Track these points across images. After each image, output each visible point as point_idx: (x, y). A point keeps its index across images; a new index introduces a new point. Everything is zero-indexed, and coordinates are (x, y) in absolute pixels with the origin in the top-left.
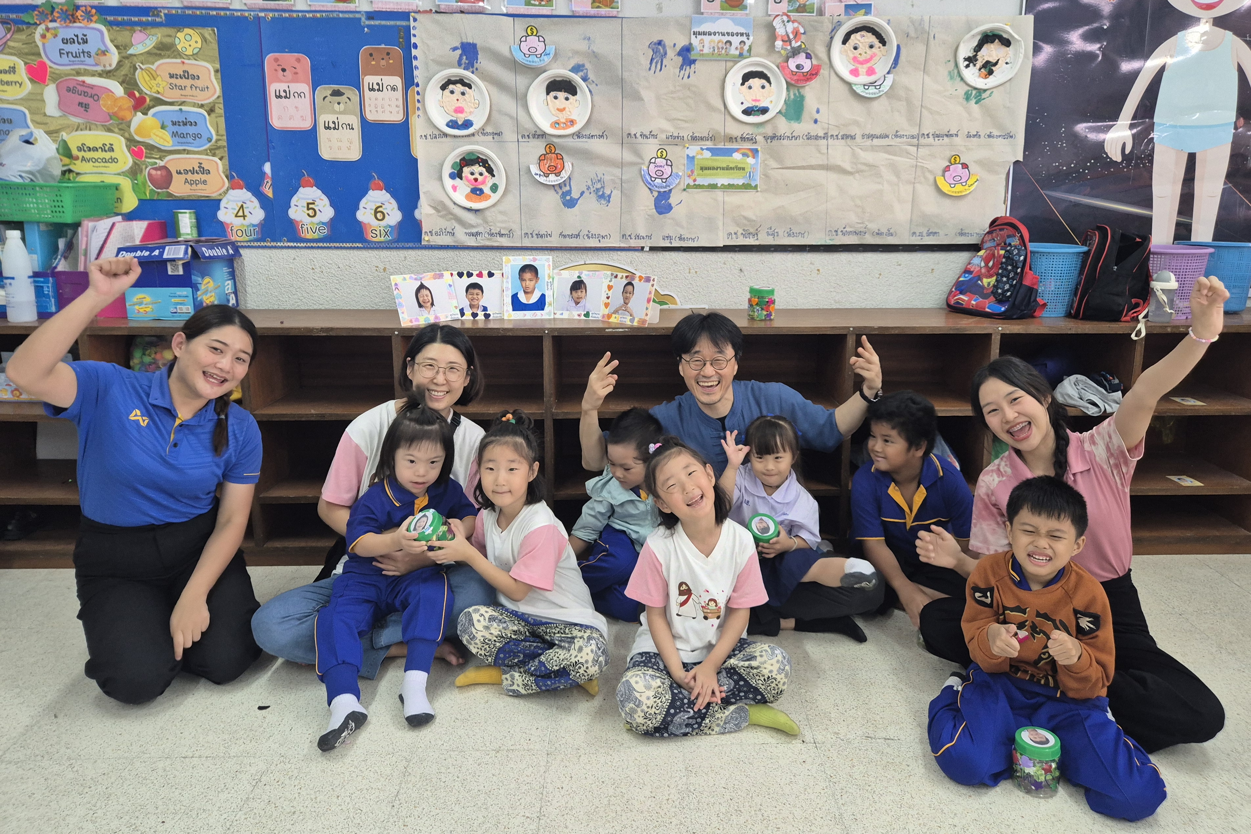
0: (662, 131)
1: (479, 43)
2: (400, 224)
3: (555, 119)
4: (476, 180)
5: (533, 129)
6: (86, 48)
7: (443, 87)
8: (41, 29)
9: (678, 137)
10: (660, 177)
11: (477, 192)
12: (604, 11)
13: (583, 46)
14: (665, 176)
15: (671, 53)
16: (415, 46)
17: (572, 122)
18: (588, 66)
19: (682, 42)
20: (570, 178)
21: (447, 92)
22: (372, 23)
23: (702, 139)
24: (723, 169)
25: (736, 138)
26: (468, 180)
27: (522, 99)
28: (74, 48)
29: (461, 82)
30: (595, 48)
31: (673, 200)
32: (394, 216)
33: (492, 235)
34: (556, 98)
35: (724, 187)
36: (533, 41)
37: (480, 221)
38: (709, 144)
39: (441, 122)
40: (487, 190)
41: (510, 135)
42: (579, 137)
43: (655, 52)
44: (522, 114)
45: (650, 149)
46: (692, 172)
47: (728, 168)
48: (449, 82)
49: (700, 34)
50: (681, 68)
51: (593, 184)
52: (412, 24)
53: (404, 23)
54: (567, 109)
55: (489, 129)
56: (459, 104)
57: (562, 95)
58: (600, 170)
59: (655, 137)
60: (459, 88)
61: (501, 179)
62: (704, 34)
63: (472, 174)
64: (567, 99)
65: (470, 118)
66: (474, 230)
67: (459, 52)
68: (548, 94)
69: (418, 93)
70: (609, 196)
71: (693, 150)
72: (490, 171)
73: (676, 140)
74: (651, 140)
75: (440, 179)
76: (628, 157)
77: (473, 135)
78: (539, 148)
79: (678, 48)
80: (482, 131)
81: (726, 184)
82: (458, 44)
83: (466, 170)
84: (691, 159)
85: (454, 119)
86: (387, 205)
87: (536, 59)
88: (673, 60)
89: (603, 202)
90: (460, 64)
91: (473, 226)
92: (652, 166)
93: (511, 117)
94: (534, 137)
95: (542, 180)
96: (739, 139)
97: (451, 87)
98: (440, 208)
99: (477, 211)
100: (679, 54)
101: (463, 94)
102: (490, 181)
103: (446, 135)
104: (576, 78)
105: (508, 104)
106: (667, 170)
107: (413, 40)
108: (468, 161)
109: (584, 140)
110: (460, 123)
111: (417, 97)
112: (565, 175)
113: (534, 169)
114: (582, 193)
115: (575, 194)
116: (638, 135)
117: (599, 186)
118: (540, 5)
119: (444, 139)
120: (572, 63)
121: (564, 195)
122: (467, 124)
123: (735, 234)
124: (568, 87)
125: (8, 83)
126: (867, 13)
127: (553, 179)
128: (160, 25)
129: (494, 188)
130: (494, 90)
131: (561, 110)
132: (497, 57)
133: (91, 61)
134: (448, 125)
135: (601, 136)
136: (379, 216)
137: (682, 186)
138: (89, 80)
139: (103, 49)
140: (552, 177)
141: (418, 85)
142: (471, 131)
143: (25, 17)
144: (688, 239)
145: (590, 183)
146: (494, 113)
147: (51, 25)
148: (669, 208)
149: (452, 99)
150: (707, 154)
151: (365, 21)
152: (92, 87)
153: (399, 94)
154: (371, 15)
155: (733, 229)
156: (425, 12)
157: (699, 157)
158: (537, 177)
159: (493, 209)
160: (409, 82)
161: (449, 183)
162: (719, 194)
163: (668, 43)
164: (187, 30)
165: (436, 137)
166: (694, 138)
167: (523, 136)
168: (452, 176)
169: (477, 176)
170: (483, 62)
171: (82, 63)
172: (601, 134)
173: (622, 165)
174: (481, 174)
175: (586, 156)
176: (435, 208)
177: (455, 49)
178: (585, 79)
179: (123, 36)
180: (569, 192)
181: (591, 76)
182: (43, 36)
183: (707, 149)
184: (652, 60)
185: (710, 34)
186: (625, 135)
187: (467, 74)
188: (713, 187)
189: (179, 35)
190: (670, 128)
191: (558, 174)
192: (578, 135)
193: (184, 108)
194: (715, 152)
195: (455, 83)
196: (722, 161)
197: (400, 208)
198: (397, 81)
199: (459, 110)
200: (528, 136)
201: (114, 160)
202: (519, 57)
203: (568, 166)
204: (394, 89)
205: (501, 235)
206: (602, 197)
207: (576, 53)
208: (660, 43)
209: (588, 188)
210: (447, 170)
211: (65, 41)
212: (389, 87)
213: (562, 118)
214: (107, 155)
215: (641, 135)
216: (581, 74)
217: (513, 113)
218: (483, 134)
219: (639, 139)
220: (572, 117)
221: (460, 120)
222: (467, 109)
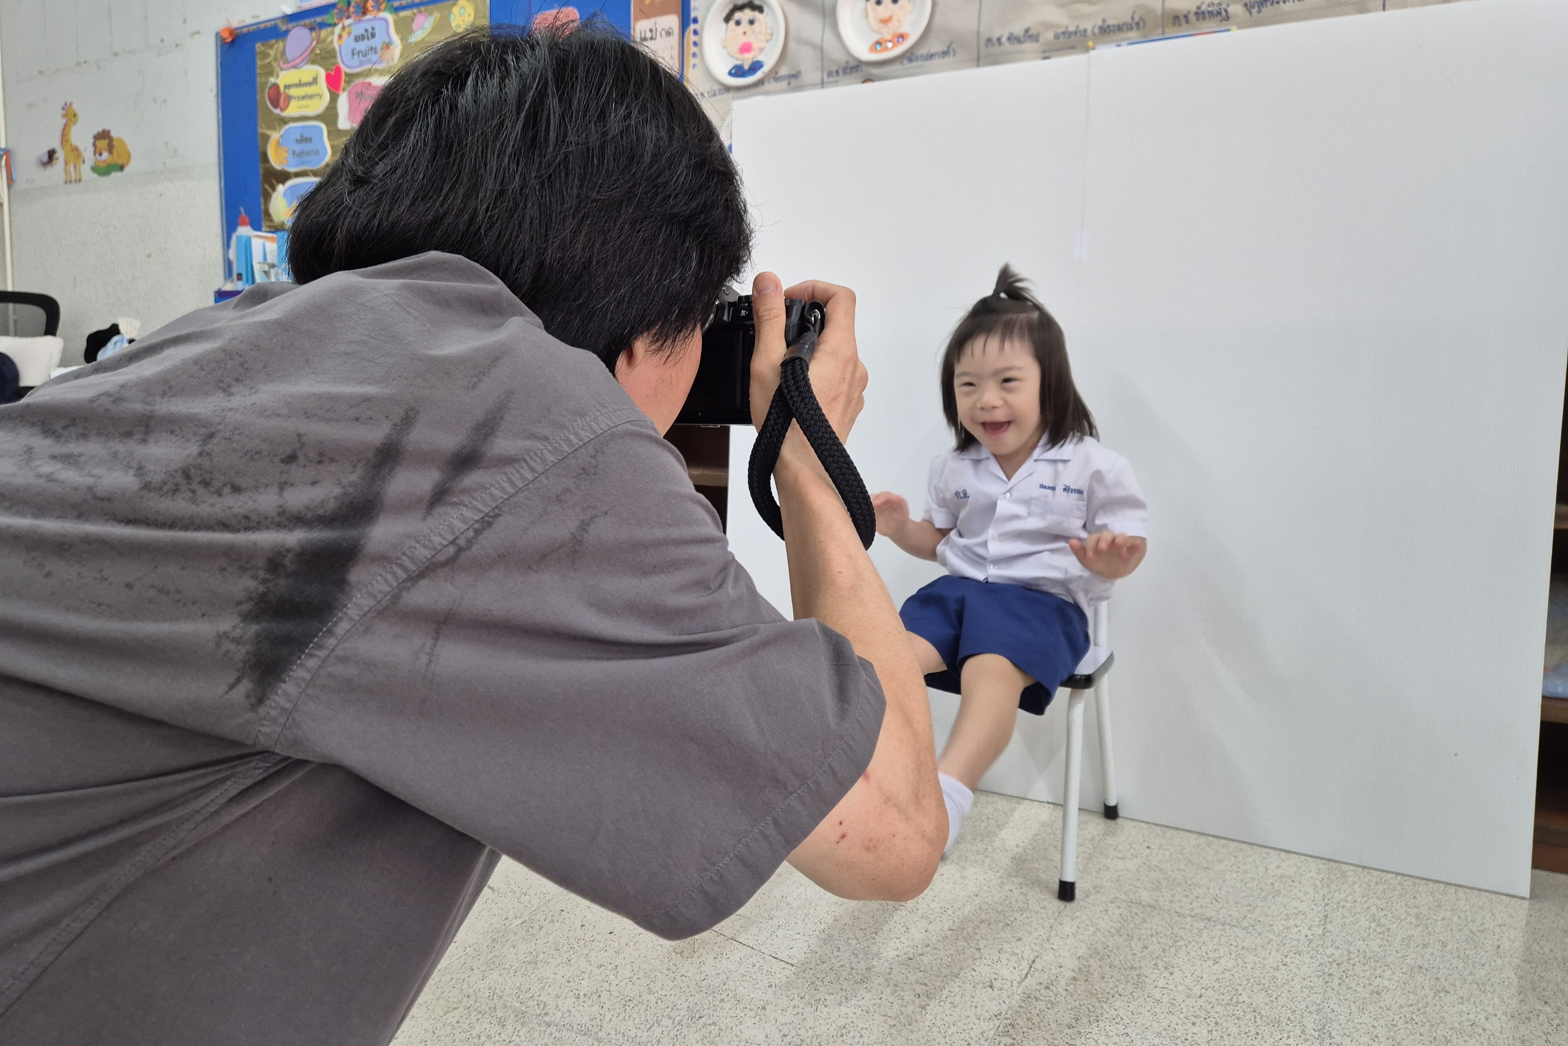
0: (1047, 26)
3: (876, 37)
5: (844, 60)
6: (372, 42)
7: (727, 19)
8: (337, 30)
9: (1075, 33)
21: (731, 23)
23: (1118, 27)
25: (1186, 17)
27: (828, 14)
28: (363, 45)
29: (750, 4)
34: (879, 3)
38: (1134, 36)
39: (722, 72)
42: (910, 60)
44: (829, 37)
48: (736, 9)
54: (895, 18)
55: (784, 71)
56: (744, 40)
59: (1035, 38)
64: (895, 2)
65: (760, 58)
69: (695, 32)
74: (1028, 45)
80: (774, 75)
93: (810, 44)
94: (845, 73)
96: (1192, 17)
97: (738, 15)
101: (751, 22)
105: (811, 26)
109: (919, 63)
110: (746, 67)
111: (693, 38)
116: (1004, 40)
122: (756, 66)
125: (311, 97)
128: (438, 2)
131: (885, 21)
134: (730, 74)
135: (945, 53)
139: (387, 41)
141: (695, 21)
142: (759, 75)
143: (327, 18)
146: (792, 45)
147: (347, 22)
149: (737, 33)
153: (675, 39)
160: (686, 20)
164: (462, 2)
165: (715, 95)
166: (1104, 30)
167: (830, 74)
171: (369, 61)
172: (945, 49)
179: (407, 21)
182: (340, 37)
186: (982, 43)
189: (455, 9)
192: (910, 57)
195: (742, 8)
198: (672, 21)
199: (746, 48)
200: (837, 72)
204: (669, 34)
211: (357, 39)
212: (663, 33)
213: (887, 33)
215: (1009, 39)
217: (818, 41)
218: (777, 79)
219: (1007, 46)
220: (903, 30)
221: (747, 60)
222: (756, 45)
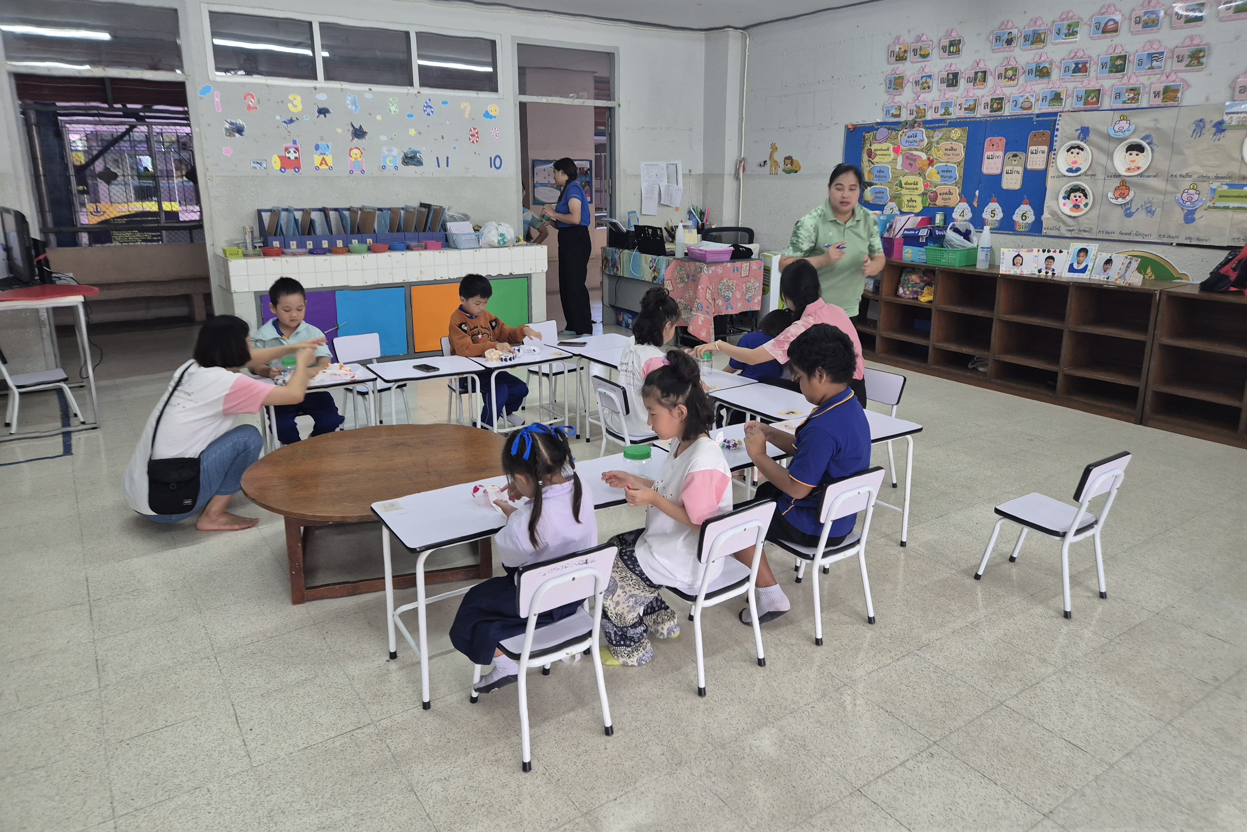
0: (1195, 173)
1: (1091, 126)
2: (1034, 223)
3: (1128, 166)
4: (1077, 200)
5: (1114, 172)
6: (915, 139)
7: (1068, 151)
8: (900, 133)
9: (1206, 177)
10: (1190, 201)
11: (1076, 207)
12: (1170, 103)
13: (1151, 124)
14: (1193, 200)
15: (1209, 126)
16: (1057, 130)
17: (1138, 168)
18: (1153, 136)
19: (1217, 119)
20: (1131, 200)
21: (1070, 153)
22: (1038, 119)
23: (1222, 178)
24: (1235, 197)
26: (1072, 200)
27: (1110, 155)
28: (911, 139)
29: (1079, 147)
30: (1158, 125)
31: (1197, 216)
32: (1031, 218)
33: (1080, 231)
34: (1131, 154)
35: (1234, 208)
36: (1124, 124)
37: (1075, 223)
38: (1228, 181)
39: (1063, 170)
40: (1082, 206)
41: (1100, 176)
43: (1197, 126)
44: (1109, 163)
45: (1186, 183)
46: (1213, 198)
47: (1239, 197)
48: (1072, 147)
49: (1230, 113)
50: (1215, 134)
51: (1145, 204)
52: (1058, 118)
53: (1054, 118)
54: (1136, 161)
55: (1089, 173)
56: (1075, 159)
57: (1134, 153)
58: (1150, 196)
59: (1190, 177)
60: (1077, 150)
62: (1234, 113)
63: (1075, 197)
64: (1137, 155)
65: (1080, 167)
66: (1071, 228)
67: (1079, 131)
68: (1127, 152)
69: (1055, 154)
70: (1154, 212)
71: (1215, 185)
73: (1204, 178)
74: (1188, 179)
75: (1057, 199)
76: (1170, 188)
77: (1080, 175)
78: (1117, 183)
79: (1213, 123)
80: (1085, 174)
81: (1236, 206)
82: (1079, 128)
83: (1072, 195)
84: (1213, 190)
85: (1071, 167)
86: (1028, 213)
87: (1121, 134)
88: (1209, 130)
89: (1150, 215)
90: (1079, 138)
91: (1070, 226)
92: (1185, 194)
93: (1103, 166)
94: (1114, 177)
95: (1113, 201)
97: (1072, 150)
98: (1054, 214)
99: (1074, 217)
100: (1214, 126)
101: (1078, 154)
102: (1084, 201)
103: (1065, 176)
105: (1102, 158)
106: (1196, 197)
107: (1057, 127)
108: (1076, 189)
109: (1144, 178)
110: (1074, 169)
111: (1053, 156)
112: (1128, 199)
113: (1110, 195)
114: (1138, 209)
115: (1133, 210)
116: (1178, 176)
117: (1149, 205)
118: (1131, 103)
119: (1064, 178)
120: (1143, 135)
121: (1126, 210)
122: (1078, 170)
123: (1238, 239)
124: (1139, 148)
125: (886, 155)
128: (946, 127)
129: (1086, 205)
130: (1095, 151)
131: (1133, 161)
132: (1099, 133)
133: (916, 144)
134: (1067, 171)
135: (1155, 176)
136: (1024, 218)
137: (1204, 207)
138: (915, 153)
139: (922, 139)
140: (1120, 200)
141: (1055, 150)
142: (1079, 173)
143: (896, 127)
144: (1203, 240)
145: (1143, 203)
146: (1093, 163)
147: (905, 130)
148: (1193, 220)
149: (1071, 157)
150: (1225, 187)
151: (1035, 119)
152: (915, 156)
153: (1045, 155)
154: (1038, 116)
155: (1236, 235)
156: (1066, 112)
157: (1219, 189)
158: (1111, 200)
160: (1051, 149)
161: (1061, 201)
162: (1230, 213)
163: (1207, 120)
164: (956, 129)
166: (1217, 178)
167: (1108, 176)
168: (1064, 198)
169: (1077, 198)
170: (1092, 137)
171: (913, 145)
173: (1165, 193)
174: (1080, 197)
175: (1145, 188)
176: (1051, 215)
177: (1077, 130)
179: (931, 132)
180: (1130, 208)
181: (1155, 141)
182: (901, 136)
183: (1226, 184)
184: (1195, 130)
185: (1237, 113)
186: (1170, 176)
188: (1227, 208)
189: (953, 131)
190: (1202, 171)
191: (1124, 198)
192: (1141, 175)
193: (948, 164)
194: (1231, 186)
195: (1074, 148)
196: (1236, 192)
197: (1034, 215)
198: (1045, 148)
199: (1075, 162)
200: (1111, 177)
201: (917, 189)
202: (1112, 133)
203: (1132, 193)
204: (1043, 152)
205: (1085, 231)
206: (1150, 212)
207: (1147, 128)
208: (1201, 120)
209: (1142, 206)
211: (908, 137)
212: (1041, 152)
213: (1133, 166)
214: (915, 187)
215: (1180, 176)
217: (1104, 164)
218: (1086, 175)
219: (1179, 178)
220: (1139, 165)
221: (1075, 167)
222: (1079, 162)
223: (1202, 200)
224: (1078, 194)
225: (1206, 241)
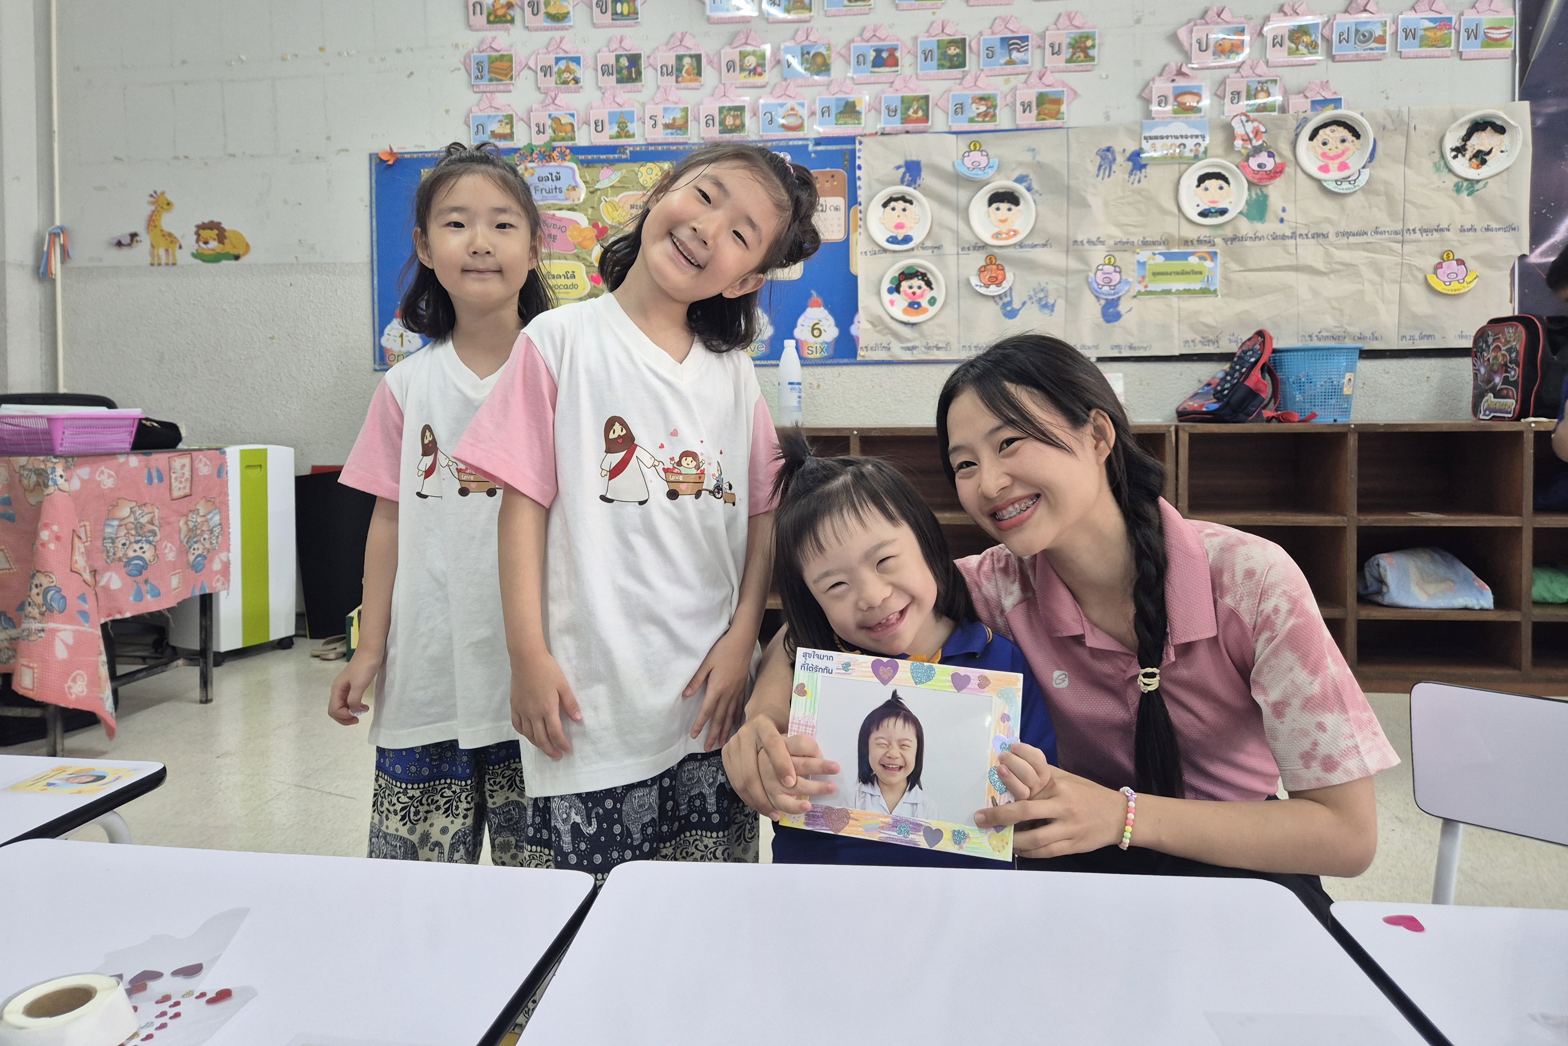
0: (1110, 237)
1: (924, 160)
2: (837, 341)
3: (996, 230)
4: (914, 293)
5: (974, 241)
6: (558, 184)
7: (885, 205)
9: (1127, 243)
10: (1108, 283)
11: (914, 306)
12: (1050, 122)
13: (1028, 157)
14: (1113, 283)
15: (1120, 159)
16: (860, 168)
17: (1016, 233)
18: (1032, 176)
19: (1132, 147)
20: (1011, 289)
21: (888, 209)
22: (819, 148)
23: (1154, 243)
24: (1178, 273)
25: (1192, 242)
26: (906, 294)
27: (963, 213)
28: (549, 186)
29: (903, 199)
30: (1039, 158)
31: (1122, 308)
32: (831, 332)
33: (929, 348)
34: (998, 209)
35: (1178, 292)
36: (976, 156)
37: (916, 335)
38: (1162, 249)
39: (881, 238)
40: (924, 303)
41: (950, 248)
42: (1021, 247)
43: (1103, 158)
44: (962, 227)
45: (1097, 255)
46: (1144, 277)
47: (1183, 273)
48: (891, 200)
49: (1151, 138)
50: (1131, 174)
51: (1036, 293)
52: (858, 146)
53: (849, 147)
54: (1009, 220)
55: (928, 244)
56: (899, 221)
57: (1004, 206)
58: (1043, 279)
59: (1103, 243)
60: (900, 205)
61: (939, 292)
62: (1156, 138)
64: (1010, 210)
65: (910, 233)
66: (910, 345)
67: (903, 170)
68: (990, 204)
69: (861, 212)
70: (1053, 305)
71: (1144, 255)
72: (929, 284)
73: (1124, 246)
74: (1099, 247)
75: (879, 294)
76: (1074, 264)
77: (913, 249)
78: (978, 259)
79: (1128, 154)
80: (922, 246)
81: (1181, 289)
82: (901, 162)
83: (905, 285)
84: (1142, 264)
85: (894, 235)
86: (824, 322)
87: (980, 172)
88: (1122, 165)
89: (1047, 311)
90: (902, 182)
91: (908, 340)
92: (1099, 273)
93: (952, 230)
94: (974, 249)
95: (983, 291)
96: (1195, 242)
97: (893, 204)
98: (877, 323)
99: (913, 325)
100: (1129, 159)
101: (904, 210)
102: (929, 294)
103: (885, 251)
104: (1020, 189)
105: (949, 218)
106: (1116, 277)
107: (858, 162)
108: (907, 275)
109: (1027, 249)
110: (900, 238)
111: (860, 215)
112: (1006, 285)
113: (974, 281)
114: (1024, 304)
115: (1016, 305)
116: (1085, 242)
117: (1041, 295)
118: (983, 121)
119: (884, 255)
120: (1016, 174)
121: (1005, 305)
122: (907, 239)
123: (1193, 341)
124: (1012, 198)
126: (1336, 108)
127: (993, 290)
128: (626, 161)
129: (932, 301)
130: (936, 206)
131: (1004, 221)
132: (938, 172)
133: (562, 196)
134: (888, 241)
135: (1044, 245)
136: (816, 333)
137: (1133, 292)
138: (559, 214)
139: (574, 184)
140: (993, 288)
141: (860, 204)
142: (910, 245)
144: (1140, 348)
145: (1032, 293)
146: (937, 229)
148: (1118, 316)
149: (893, 216)
150: (1160, 259)
151: (811, 148)
152: (560, 219)
153: (842, 213)
154: (818, 142)
155: (1190, 336)
156: (871, 135)
157: (1151, 262)
158: (978, 289)
159: (931, 323)
161: (886, 297)
162: (1174, 300)
163: (1118, 149)
164: (650, 165)
165: (875, 254)
166: (1145, 243)
167: (963, 249)
168: (890, 291)
169: (915, 289)
170: (927, 178)
171: (555, 198)
172: (1044, 242)
173: (1067, 273)
174: (920, 288)
175: (1030, 265)
176: (871, 323)
177: (898, 168)
178: (1029, 189)
179: (589, 173)
180: (1010, 303)
181: (1035, 186)
183: (1160, 254)
184: (1100, 166)
185: (1162, 138)
186: (1071, 243)
187: (910, 190)
188: (1167, 292)
189: (642, 169)
190: (1119, 235)
191: (999, 285)
192: (1021, 245)
194: (1168, 256)
195: (896, 200)
196: (1177, 265)
197: (837, 325)
198: (840, 201)
199: (900, 226)
200: (969, 248)
201: (574, 286)
202: (963, 171)
203: (1010, 276)
204: (836, 209)
205: (938, 348)
206: (1045, 306)
207: (1020, 164)
208: (1108, 149)
209: (1031, 298)
210: (886, 284)
211: (542, 180)
212: (832, 208)
213: (1004, 228)
214: (569, 282)
215: (1088, 242)
216: (1025, 184)
217: (954, 227)
218: (923, 248)
219: (1087, 246)
220: (1015, 228)
221: (900, 235)
222: (907, 225)
223: (1127, 282)
224: (916, 282)
225: (1145, 348)
